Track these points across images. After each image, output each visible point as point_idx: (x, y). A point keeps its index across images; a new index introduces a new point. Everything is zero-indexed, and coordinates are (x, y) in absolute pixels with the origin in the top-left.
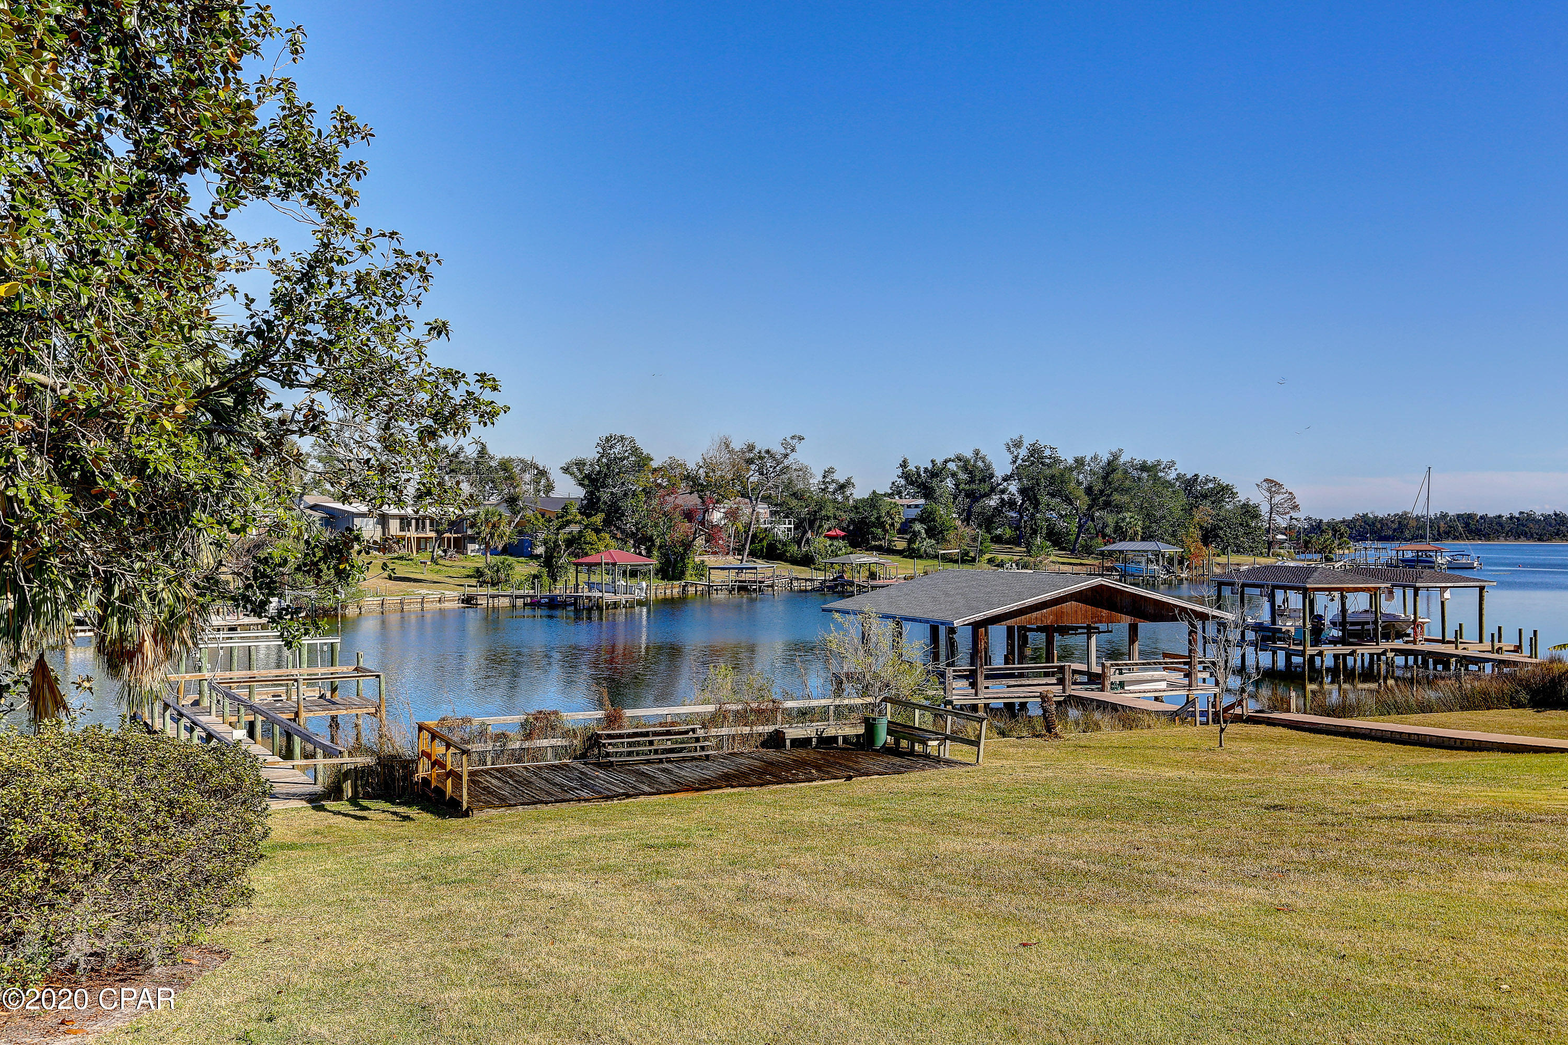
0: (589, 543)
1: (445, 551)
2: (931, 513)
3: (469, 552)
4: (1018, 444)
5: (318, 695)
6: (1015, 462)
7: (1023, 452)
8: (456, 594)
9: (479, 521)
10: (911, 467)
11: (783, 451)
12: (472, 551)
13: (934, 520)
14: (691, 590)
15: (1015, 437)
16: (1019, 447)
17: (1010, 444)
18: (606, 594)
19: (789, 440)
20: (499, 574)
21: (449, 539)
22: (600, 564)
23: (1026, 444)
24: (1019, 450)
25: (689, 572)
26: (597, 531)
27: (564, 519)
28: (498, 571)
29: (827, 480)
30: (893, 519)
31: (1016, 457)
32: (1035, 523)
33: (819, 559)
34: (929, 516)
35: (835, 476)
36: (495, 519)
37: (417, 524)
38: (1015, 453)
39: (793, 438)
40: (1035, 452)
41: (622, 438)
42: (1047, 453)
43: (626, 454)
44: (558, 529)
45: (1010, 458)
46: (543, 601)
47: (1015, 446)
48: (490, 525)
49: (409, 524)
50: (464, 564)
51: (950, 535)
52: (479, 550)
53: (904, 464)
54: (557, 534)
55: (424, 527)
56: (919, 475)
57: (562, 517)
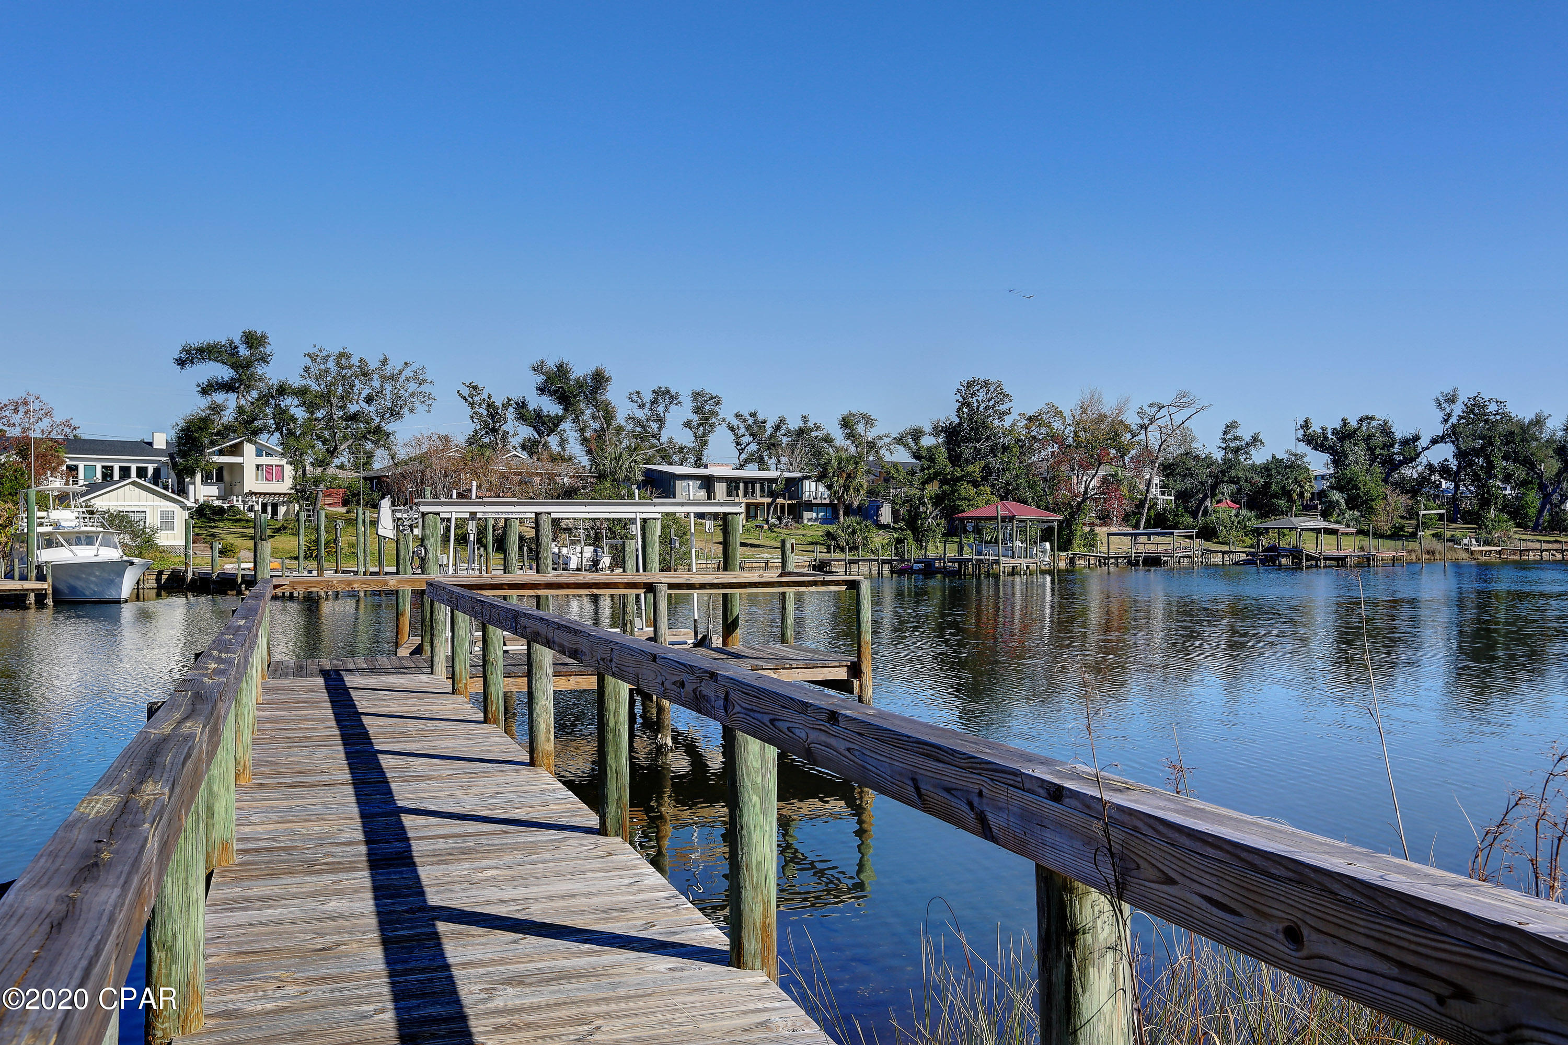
0: (965, 499)
1: (779, 519)
2: (1351, 479)
3: (805, 521)
4: (1452, 400)
5: (691, 641)
6: (1446, 421)
7: (1458, 409)
8: (805, 558)
9: (830, 470)
10: (1316, 428)
11: (1140, 421)
12: (809, 520)
13: (1356, 487)
14: (1080, 563)
15: (1448, 390)
16: (1453, 402)
17: (1441, 399)
18: (1001, 558)
19: (1146, 408)
20: (856, 537)
21: (783, 506)
22: (996, 518)
23: (1463, 397)
24: (1453, 406)
25: (1077, 542)
26: (975, 484)
27: (932, 471)
28: (854, 532)
29: (1229, 437)
30: (1302, 487)
31: (1449, 415)
32: (1488, 492)
33: (1222, 531)
34: (1348, 483)
35: (1239, 432)
36: (851, 468)
37: (746, 488)
38: (1448, 410)
39: (1151, 406)
40: (1475, 409)
41: (987, 384)
42: (1492, 408)
43: (992, 403)
44: (923, 483)
45: (1440, 415)
46: (917, 567)
47: (1447, 401)
48: (845, 475)
49: (737, 488)
50: (804, 532)
51: (1379, 505)
52: (816, 519)
53: (1306, 425)
54: (923, 490)
55: (754, 492)
56: (1326, 438)
57: (928, 469)
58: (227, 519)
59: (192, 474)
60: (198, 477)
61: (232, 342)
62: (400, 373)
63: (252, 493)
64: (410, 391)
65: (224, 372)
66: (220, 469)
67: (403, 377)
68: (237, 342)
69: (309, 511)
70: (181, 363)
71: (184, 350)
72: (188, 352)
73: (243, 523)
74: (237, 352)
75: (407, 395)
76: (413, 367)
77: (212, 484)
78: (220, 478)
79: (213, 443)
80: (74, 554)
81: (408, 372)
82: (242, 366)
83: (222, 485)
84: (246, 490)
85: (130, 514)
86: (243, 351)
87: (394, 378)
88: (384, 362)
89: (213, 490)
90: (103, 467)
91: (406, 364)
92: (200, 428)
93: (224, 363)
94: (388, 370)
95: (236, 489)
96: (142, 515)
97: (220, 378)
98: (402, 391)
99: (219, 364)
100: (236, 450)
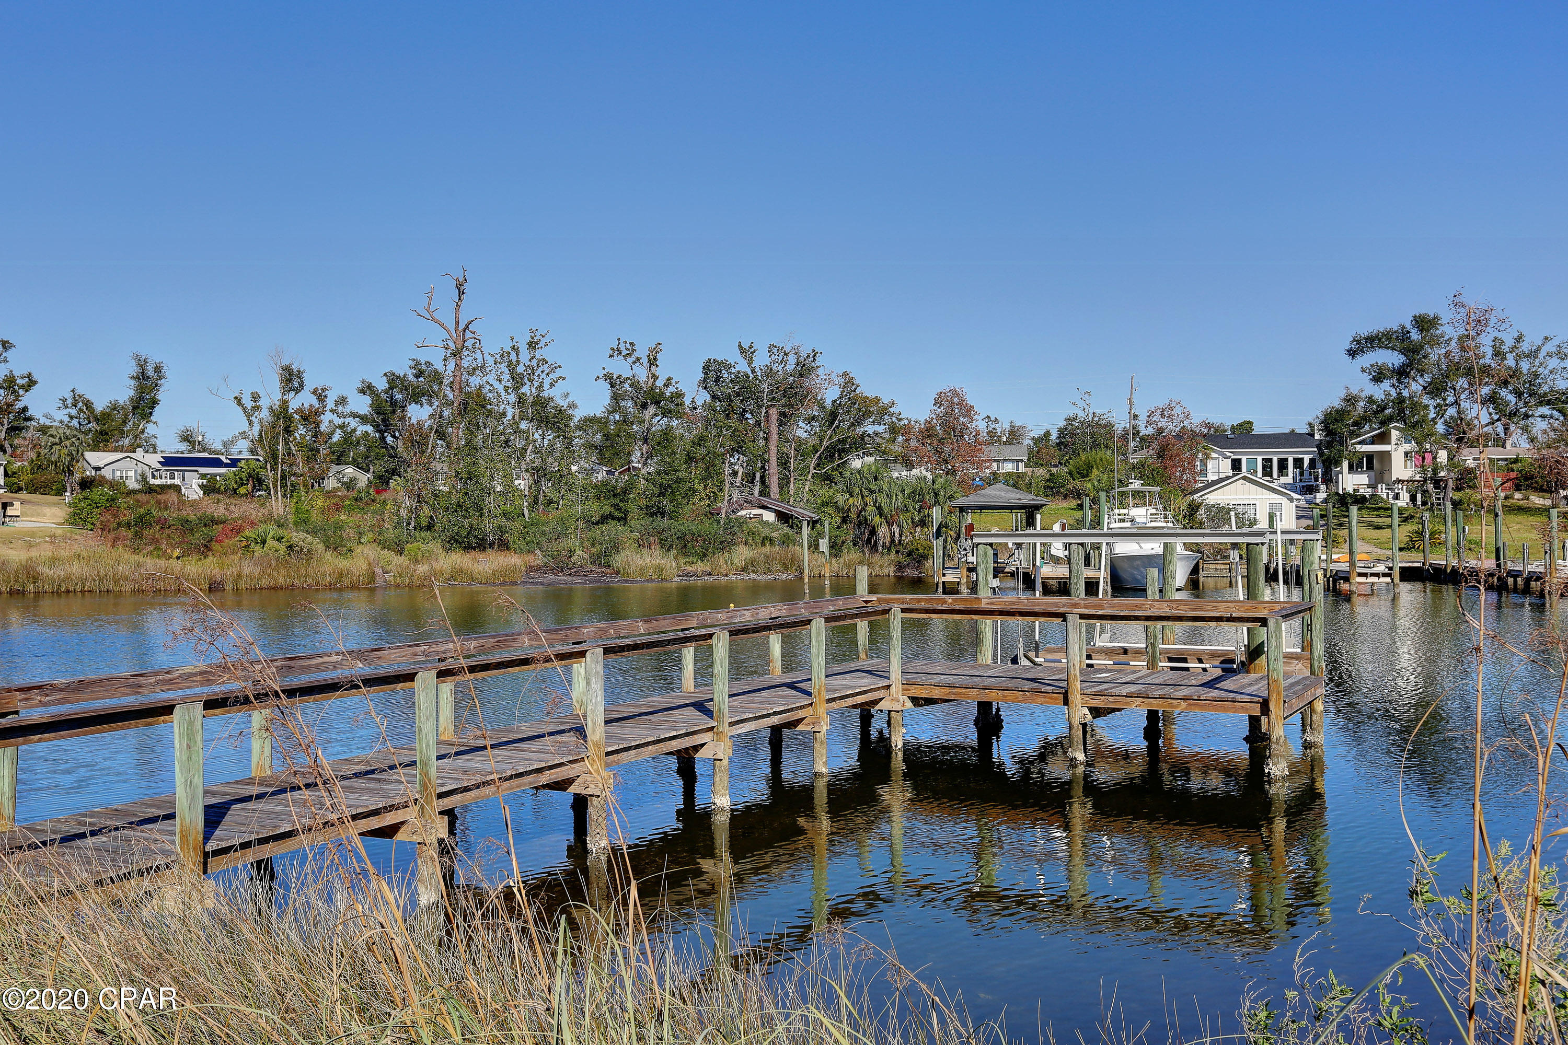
58: (1367, 508)
59: (1338, 463)
60: (1345, 465)
61: (1404, 327)
62: (1539, 349)
63: (1399, 481)
64: (1550, 367)
65: (1394, 359)
66: (1370, 457)
67: (1543, 353)
68: (1408, 326)
69: (1439, 499)
70: (1352, 353)
71: (1354, 340)
72: (1358, 342)
73: (1381, 512)
74: (1409, 338)
75: (1546, 372)
76: (1555, 342)
77: (1362, 472)
78: (1370, 467)
79: (1353, 434)
80: (1141, 547)
81: (1550, 347)
82: (1412, 351)
83: (1372, 474)
84: (1394, 478)
85: (1237, 507)
86: (1415, 336)
87: (1532, 354)
88: (1519, 339)
89: (1363, 479)
90: (1263, 459)
91: (1546, 338)
92: (1336, 420)
93: (1393, 349)
94: (1525, 347)
95: (1386, 476)
96: (1253, 507)
97: (1390, 365)
98: (1541, 370)
99: (1390, 351)
100: (1383, 438)
